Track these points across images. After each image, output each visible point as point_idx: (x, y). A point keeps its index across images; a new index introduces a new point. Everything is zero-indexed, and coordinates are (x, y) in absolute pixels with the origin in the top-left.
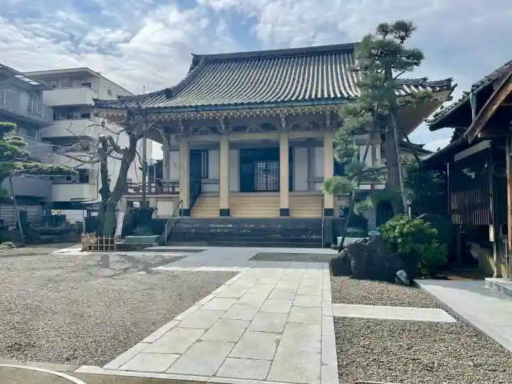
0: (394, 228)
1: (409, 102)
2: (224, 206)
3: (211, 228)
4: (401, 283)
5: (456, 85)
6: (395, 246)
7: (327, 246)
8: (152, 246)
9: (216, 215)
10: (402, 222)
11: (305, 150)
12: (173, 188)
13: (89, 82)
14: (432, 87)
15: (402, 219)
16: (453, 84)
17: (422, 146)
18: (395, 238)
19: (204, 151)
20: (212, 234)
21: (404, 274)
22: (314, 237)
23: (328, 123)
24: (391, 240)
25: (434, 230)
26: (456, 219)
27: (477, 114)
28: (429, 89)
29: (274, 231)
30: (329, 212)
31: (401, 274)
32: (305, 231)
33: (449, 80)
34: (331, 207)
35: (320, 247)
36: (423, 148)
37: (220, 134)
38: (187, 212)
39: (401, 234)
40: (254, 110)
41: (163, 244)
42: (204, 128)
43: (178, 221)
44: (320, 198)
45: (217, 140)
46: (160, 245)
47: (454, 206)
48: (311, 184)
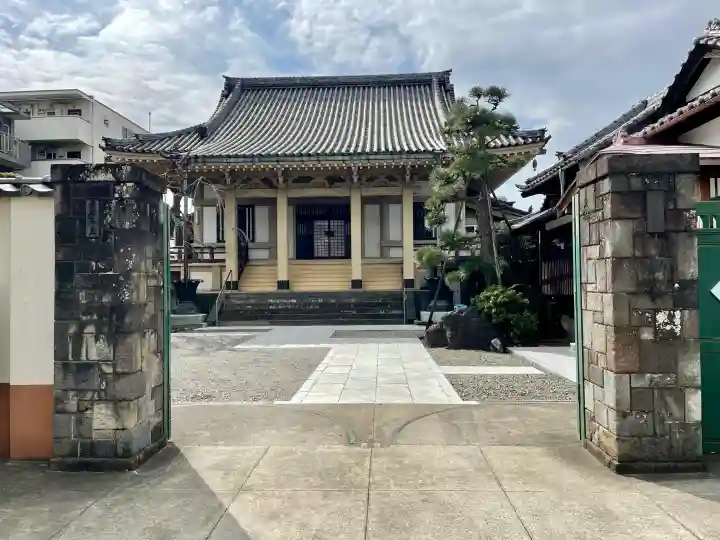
0: (488, 298)
1: (501, 167)
2: (283, 277)
3: (270, 304)
4: (496, 351)
5: (549, 137)
6: (489, 316)
7: (410, 322)
8: (201, 326)
9: (273, 288)
10: (496, 292)
11: (377, 207)
12: (212, 254)
13: (77, 108)
14: (524, 138)
15: (495, 289)
16: (546, 135)
17: (511, 204)
18: (490, 308)
19: (249, 206)
20: (272, 311)
21: (499, 342)
22: (394, 312)
23: (408, 178)
24: (486, 310)
25: (526, 300)
26: (547, 289)
27: (565, 189)
28: (521, 141)
29: (347, 306)
30: (409, 283)
31: (496, 342)
32: (383, 305)
33: (543, 131)
34: (412, 277)
35: (402, 323)
36: (514, 206)
37: (276, 188)
38: (235, 285)
39: (495, 304)
40: (323, 163)
41: (214, 324)
42: (257, 181)
43: (227, 297)
44: (399, 266)
45: (274, 196)
46: (209, 325)
47: (545, 276)
48: (385, 249)
